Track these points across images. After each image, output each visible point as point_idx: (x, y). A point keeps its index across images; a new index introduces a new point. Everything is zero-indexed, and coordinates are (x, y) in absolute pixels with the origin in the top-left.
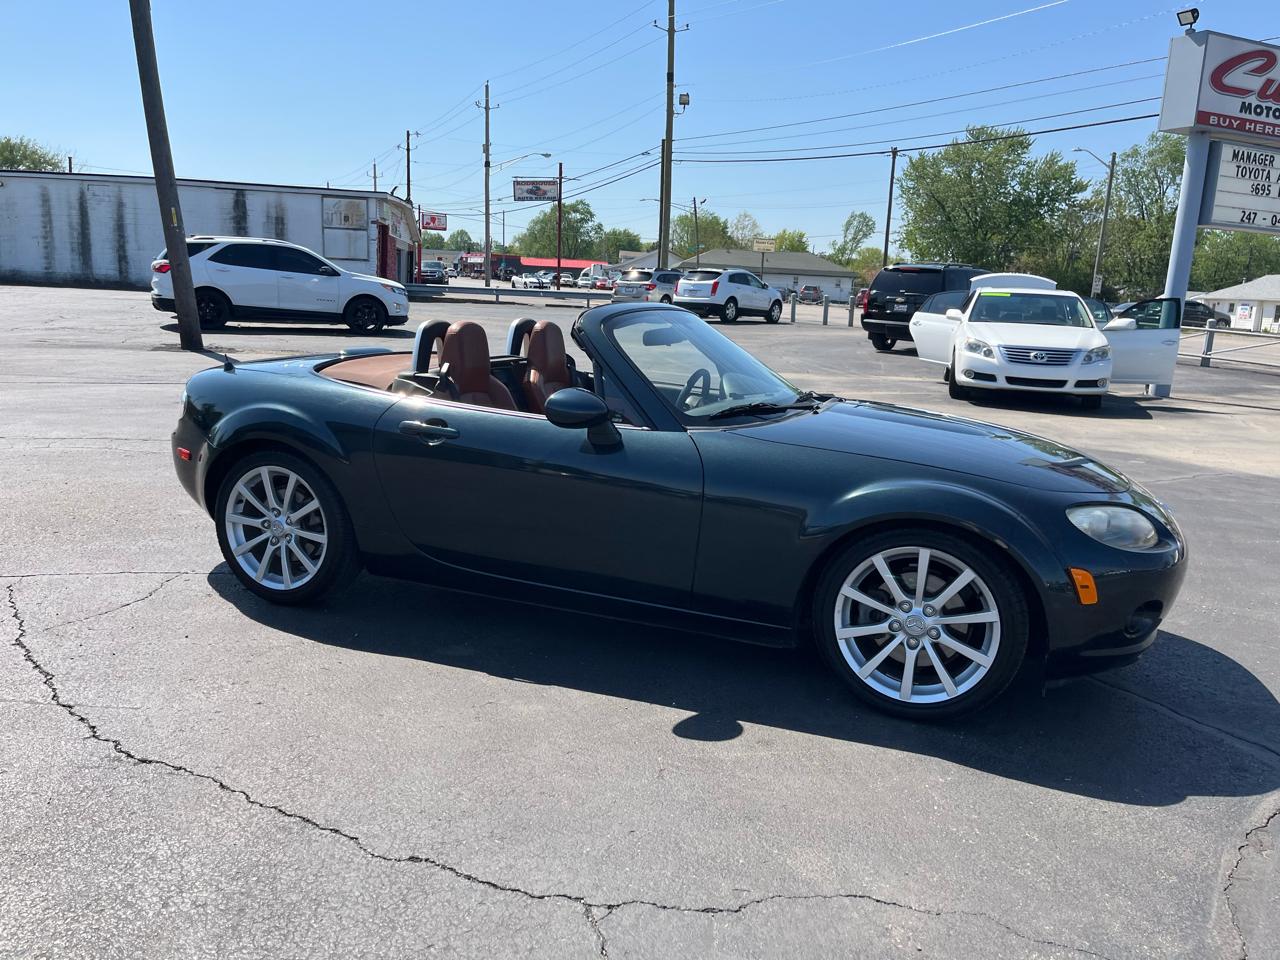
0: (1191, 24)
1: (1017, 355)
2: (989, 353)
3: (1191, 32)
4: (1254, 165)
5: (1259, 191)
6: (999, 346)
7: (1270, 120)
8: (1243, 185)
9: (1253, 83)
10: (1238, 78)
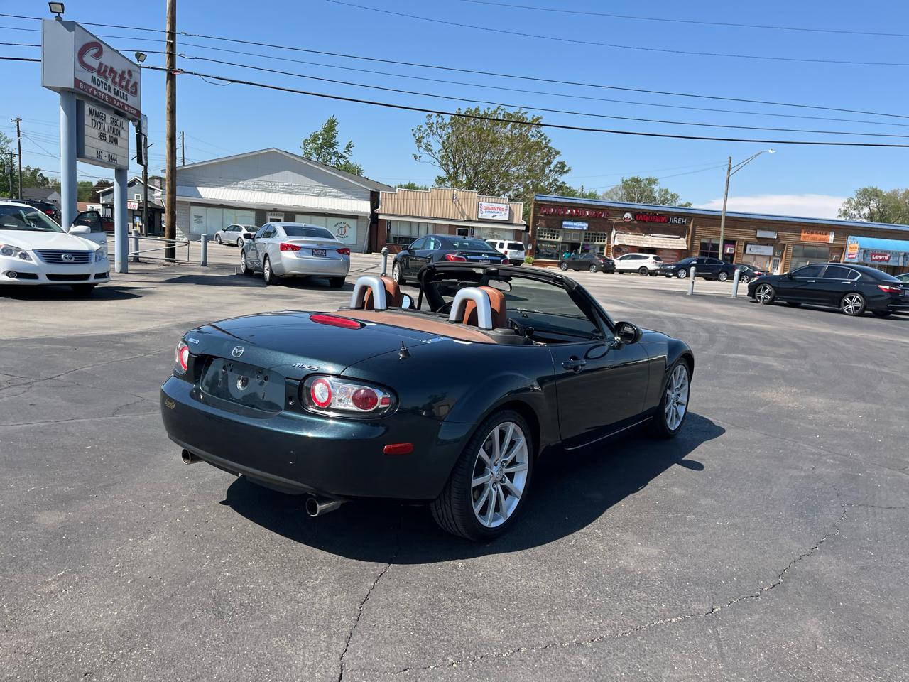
0: (59, 13)
1: (50, 256)
2: (24, 256)
3: (59, 19)
4: (98, 120)
5: (102, 137)
6: (33, 250)
7: (103, 90)
8: (95, 132)
9: (95, 63)
10: (88, 59)
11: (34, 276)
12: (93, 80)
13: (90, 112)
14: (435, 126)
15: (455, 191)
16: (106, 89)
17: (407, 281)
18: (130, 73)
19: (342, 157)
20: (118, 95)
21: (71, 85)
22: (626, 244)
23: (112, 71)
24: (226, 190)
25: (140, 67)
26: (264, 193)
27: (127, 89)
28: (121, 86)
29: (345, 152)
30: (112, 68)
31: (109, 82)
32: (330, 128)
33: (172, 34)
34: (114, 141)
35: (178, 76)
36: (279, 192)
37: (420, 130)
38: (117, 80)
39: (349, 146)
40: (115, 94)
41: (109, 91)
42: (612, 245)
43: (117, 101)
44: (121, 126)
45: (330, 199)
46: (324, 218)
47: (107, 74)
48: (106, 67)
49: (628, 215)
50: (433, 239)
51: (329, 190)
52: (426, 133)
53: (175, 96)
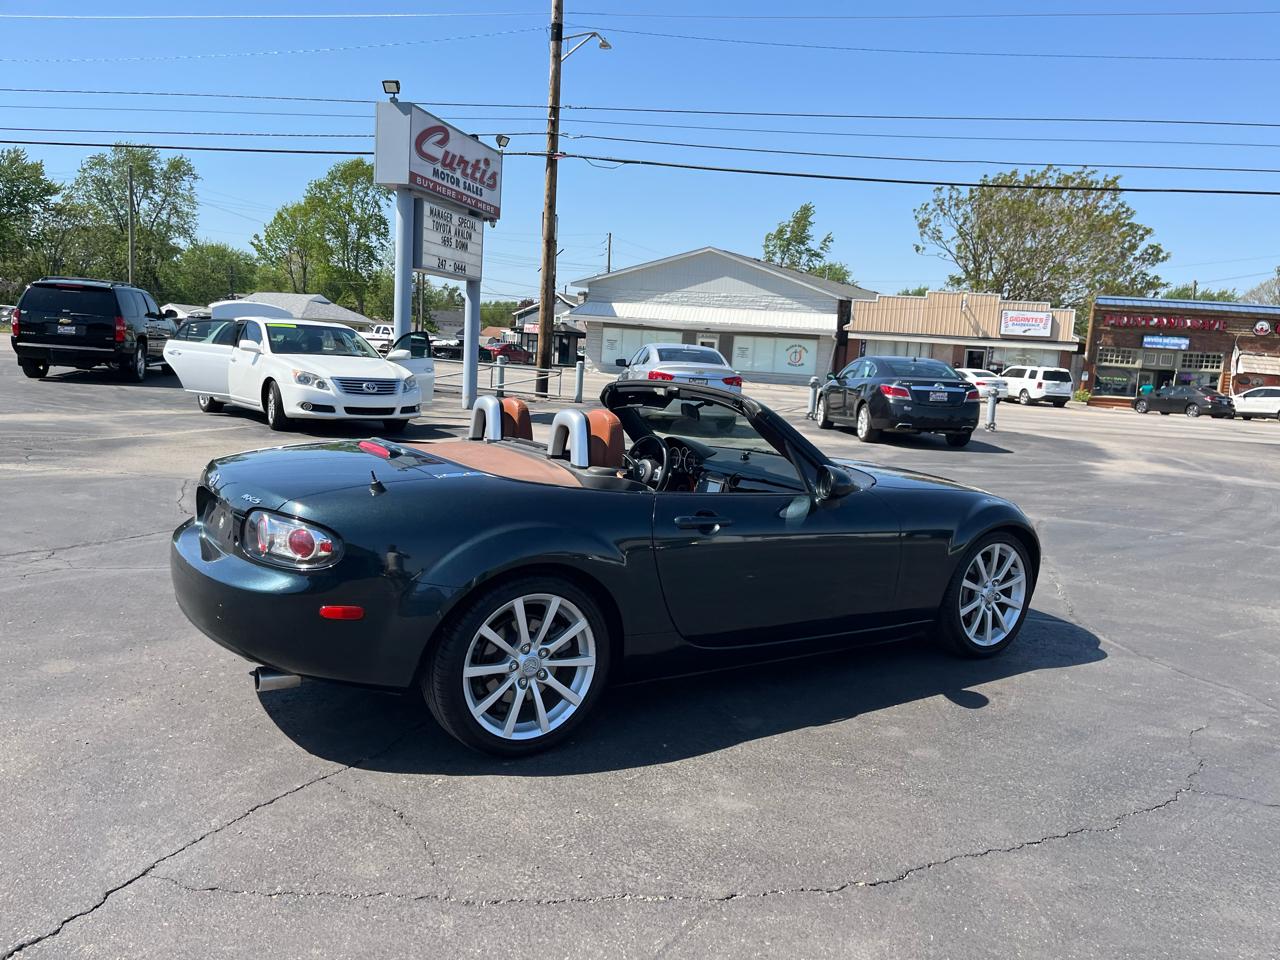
0: (394, 93)
1: (350, 385)
2: (322, 385)
3: (394, 100)
4: (442, 221)
5: (446, 242)
6: (332, 378)
7: (449, 185)
8: (437, 237)
9: (438, 153)
10: (429, 147)
11: (331, 409)
12: (436, 172)
13: (432, 212)
14: (946, 204)
15: (965, 296)
16: (453, 183)
17: (835, 424)
18: (487, 162)
19: (817, 255)
20: (469, 189)
21: (405, 180)
22: (1258, 371)
23: (463, 161)
24: (648, 305)
25: (501, 154)
26: (694, 308)
27: (482, 181)
28: (474, 178)
29: (822, 248)
30: (461, 157)
31: (458, 174)
32: (803, 218)
33: (555, 110)
34: (464, 247)
35: (561, 162)
36: (713, 306)
37: (926, 209)
38: (469, 171)
39: (828, 239)
40: (465, 188)
41: (458, 184)
42: (1233, 373)
43: (468, 196)
44: (473, 227)
45: (781, 314)
46: (772, 340)
47: (455, 166)
48: (454, 156)
49: (1264, 325)
50: (868, 363)
51: (781, 300)
52: (934, 213)
53: (555, 187)
